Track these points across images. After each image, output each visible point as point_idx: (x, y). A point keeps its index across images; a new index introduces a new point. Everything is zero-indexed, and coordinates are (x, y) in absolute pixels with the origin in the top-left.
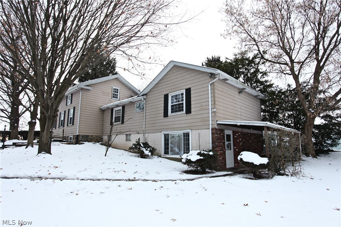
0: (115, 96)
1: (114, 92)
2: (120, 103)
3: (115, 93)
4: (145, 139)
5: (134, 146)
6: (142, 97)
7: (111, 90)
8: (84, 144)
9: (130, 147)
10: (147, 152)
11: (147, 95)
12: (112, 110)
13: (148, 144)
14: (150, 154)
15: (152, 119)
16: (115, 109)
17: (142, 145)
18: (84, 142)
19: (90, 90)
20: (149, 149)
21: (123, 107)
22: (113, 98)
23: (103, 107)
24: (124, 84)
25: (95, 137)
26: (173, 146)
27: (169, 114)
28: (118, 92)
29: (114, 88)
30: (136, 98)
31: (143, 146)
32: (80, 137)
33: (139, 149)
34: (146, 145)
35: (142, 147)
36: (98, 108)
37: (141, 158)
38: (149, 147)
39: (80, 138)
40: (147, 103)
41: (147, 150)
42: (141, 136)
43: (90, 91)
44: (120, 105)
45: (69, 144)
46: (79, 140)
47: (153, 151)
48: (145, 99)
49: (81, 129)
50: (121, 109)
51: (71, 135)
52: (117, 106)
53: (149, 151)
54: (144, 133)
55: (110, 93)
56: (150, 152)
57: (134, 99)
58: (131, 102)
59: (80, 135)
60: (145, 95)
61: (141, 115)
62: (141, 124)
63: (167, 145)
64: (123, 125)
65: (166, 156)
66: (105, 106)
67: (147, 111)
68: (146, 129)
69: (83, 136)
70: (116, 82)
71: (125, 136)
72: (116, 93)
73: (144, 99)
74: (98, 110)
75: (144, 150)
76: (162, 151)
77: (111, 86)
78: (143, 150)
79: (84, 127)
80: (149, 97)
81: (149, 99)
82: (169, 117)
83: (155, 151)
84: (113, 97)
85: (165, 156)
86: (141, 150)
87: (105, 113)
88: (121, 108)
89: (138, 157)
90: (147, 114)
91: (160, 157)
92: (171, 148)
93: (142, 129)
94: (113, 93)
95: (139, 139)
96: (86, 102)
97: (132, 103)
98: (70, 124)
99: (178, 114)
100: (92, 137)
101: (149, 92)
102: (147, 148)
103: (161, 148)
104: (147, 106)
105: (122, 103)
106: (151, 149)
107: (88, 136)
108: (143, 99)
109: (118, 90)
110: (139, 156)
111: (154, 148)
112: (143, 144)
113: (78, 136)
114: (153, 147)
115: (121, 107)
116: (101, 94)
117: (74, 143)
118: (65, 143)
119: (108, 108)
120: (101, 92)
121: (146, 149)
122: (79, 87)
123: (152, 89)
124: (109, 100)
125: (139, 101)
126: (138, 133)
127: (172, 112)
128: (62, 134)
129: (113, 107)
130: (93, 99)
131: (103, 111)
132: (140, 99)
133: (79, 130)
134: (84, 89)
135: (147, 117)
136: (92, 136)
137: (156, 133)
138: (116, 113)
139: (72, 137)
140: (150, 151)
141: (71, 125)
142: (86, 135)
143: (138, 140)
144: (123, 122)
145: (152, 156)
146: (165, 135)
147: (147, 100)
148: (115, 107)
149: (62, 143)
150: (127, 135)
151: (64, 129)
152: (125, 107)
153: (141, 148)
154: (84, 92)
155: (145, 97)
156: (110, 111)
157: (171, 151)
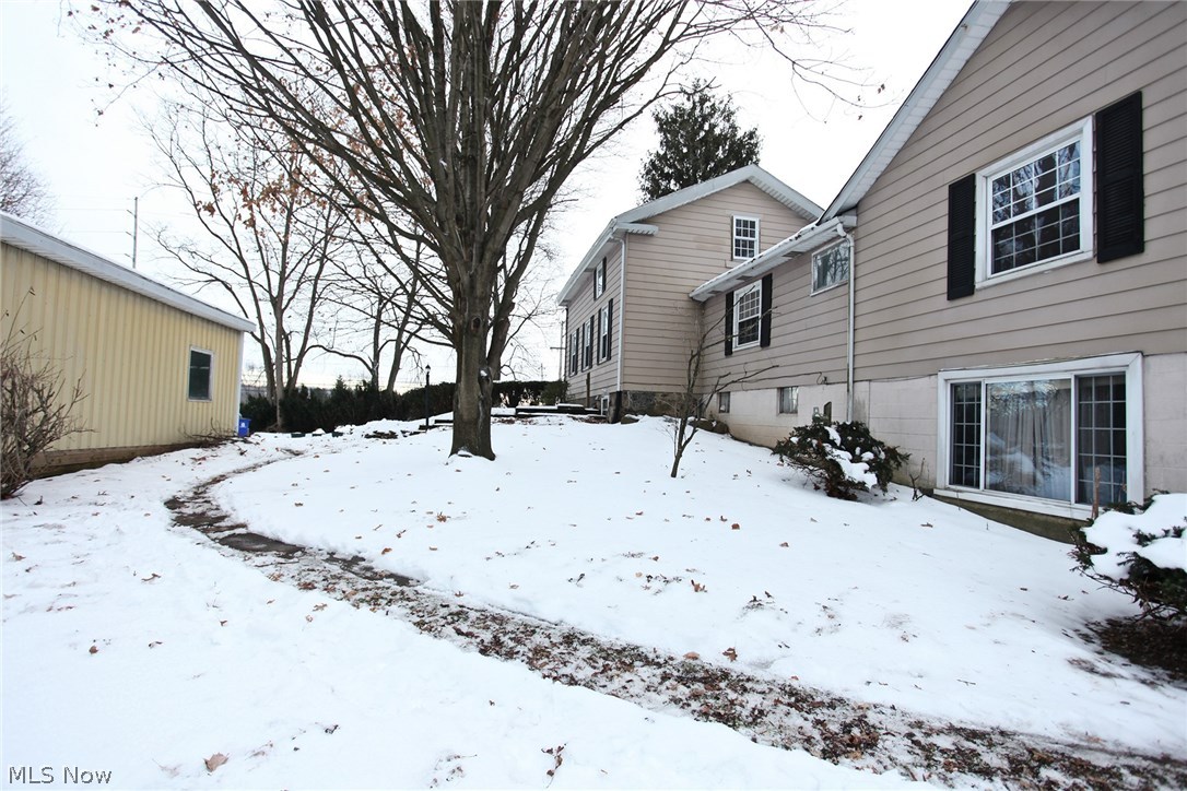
0: (744, 249)
1: (738, 234)
2: (751, 265)
3: (742, 238)
4: (856, 407)
5: (794, 440)
6: (836, 220)
7: (729, 227)
8: (637, 421)
9: (779, 443)
10: (856, 471)
11: (861, 209)
12: (730, 296)
13: (867, 431)
14: (871, 480)
15: (886, 316)
16: (739, 294)
17: (834, 434)
18: (640, 417)
19: (652, 235)
20: (868, 455)
21: (767, 281)
22: (735, 257)
23: (697, 291)
24: (775, 200)
25: (676, 397)
26: (1001, 443)
27: (978, 277)
28: (753, 235)
29: (739, 218)
30: (812, 233)
31: (838, 442)
32: (626, 398)
33: (821, 452)
34: (856, 437)
35: (833, 443)
36: (685, 298)
37: (830, 494)
38: (870, 444)
39: (628, 403)
40: (863, 244)
41: (856, 459)
42: (835, 395)
43: (654, 241)
44: (753, 274)
45: (598, 420)
46: (622, 410)
47: (890, 466)
48: (854, 228)
49: (627, 371)
50: (758, 292)
51: (606, 394)
52: (746, 280)
53: (867, 467)
54: (851, 382)
55: (726, 237)
56: (871, 470)
57: (804, 237)
58: (793, 254)
59: (626, 392)
60: (854, 212)
61: (837, 303)
62: (838, 340)
63: (970, 440)
64: (766, 353)
65: (962, 496)
66: (703, 287)
67: (862, 283)
68: (860, 362)
69: (635, 395)
70: (745, 197)
71: (774, 392)
72: (749, 238)
73: (848, 229)
74: (683, 304)
75: (843, 458)
76: (941, 468)
77: (728, 212)
78: (838, 460)
79: (638, 364)
80: (868, 215)
81: (873, 226)
82: (977, 296)
83: (899, 464)
84: (738, 253)
85: (954, 495)
86: (830, 457)
87: (709, 311)
88: (758, 286)
89: (817, 488)
90: (862, 296)
91: (929, 493)
92: (994, 451)
93: (840, 364)
94: (735, 237)
95: (828, 407)
96: (640, 277)
97: (797, 258)
98: (604, 356)
99: (1042, 273)
100: (668, 398)
101: (868, 194)
102: (858, 450)
103: (935, 451)
104: (862, 257)
105: (759, 265)
106: (883, 455)
107: (654, 394)
108: (840, 227)
109: (753, 224)
110: (822, 486)
111: (898, 450)
112: (842, 429)
113: (619, 393)
114: (890, 443)
115: (760, 282)
116: (694, 245)
117: (610, 419)
118: (585, 417)
119: (715, 293)
120: (691, 238)
121: (853, 453)
122: (615, 229)
123: (884, 173)
124: (722, 264)
125: (825, 243)
126: (826, 382)
127: (998, 267)
128: (585, 389)
129: (730, 285)
130: (663, 264)
131: (700, 306)
132: (830, 234)
133: (623, 375)
134: (631, 233)
135: (862, 309)
136: (665, 395)
137: (906, 378)
138: (741, 309)
139: (607, 397)
140: (874, 466)
141: (605, 359)
142: (645, 393)
143: (822, 412)
144: (766, 343)
145: (885, 491)
146: (955, 388)
147: (862, 232)
148: (738, 287)
149: (574, 419)
150: (781, 390)
151: (589, 375)
152: (771, 281)
153: (828, 447)
154: (634, 246)
155: (851, 220)
156: (724, 305)
157: (993, 466)
